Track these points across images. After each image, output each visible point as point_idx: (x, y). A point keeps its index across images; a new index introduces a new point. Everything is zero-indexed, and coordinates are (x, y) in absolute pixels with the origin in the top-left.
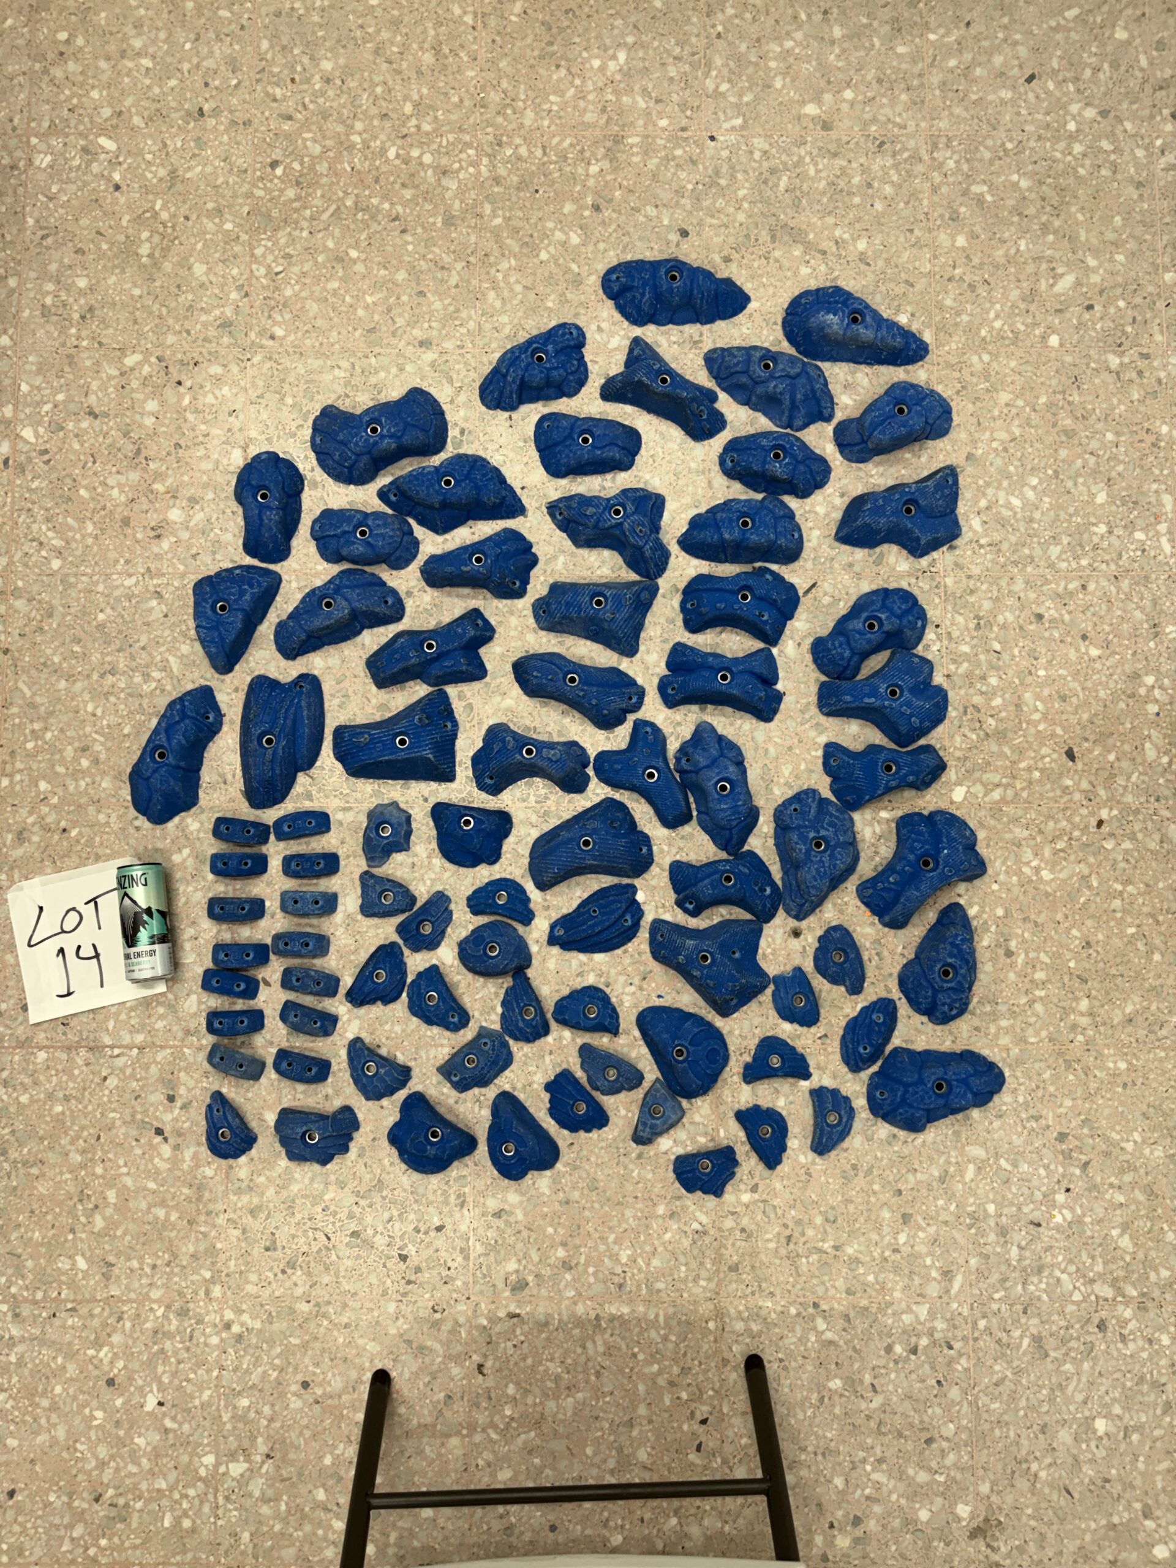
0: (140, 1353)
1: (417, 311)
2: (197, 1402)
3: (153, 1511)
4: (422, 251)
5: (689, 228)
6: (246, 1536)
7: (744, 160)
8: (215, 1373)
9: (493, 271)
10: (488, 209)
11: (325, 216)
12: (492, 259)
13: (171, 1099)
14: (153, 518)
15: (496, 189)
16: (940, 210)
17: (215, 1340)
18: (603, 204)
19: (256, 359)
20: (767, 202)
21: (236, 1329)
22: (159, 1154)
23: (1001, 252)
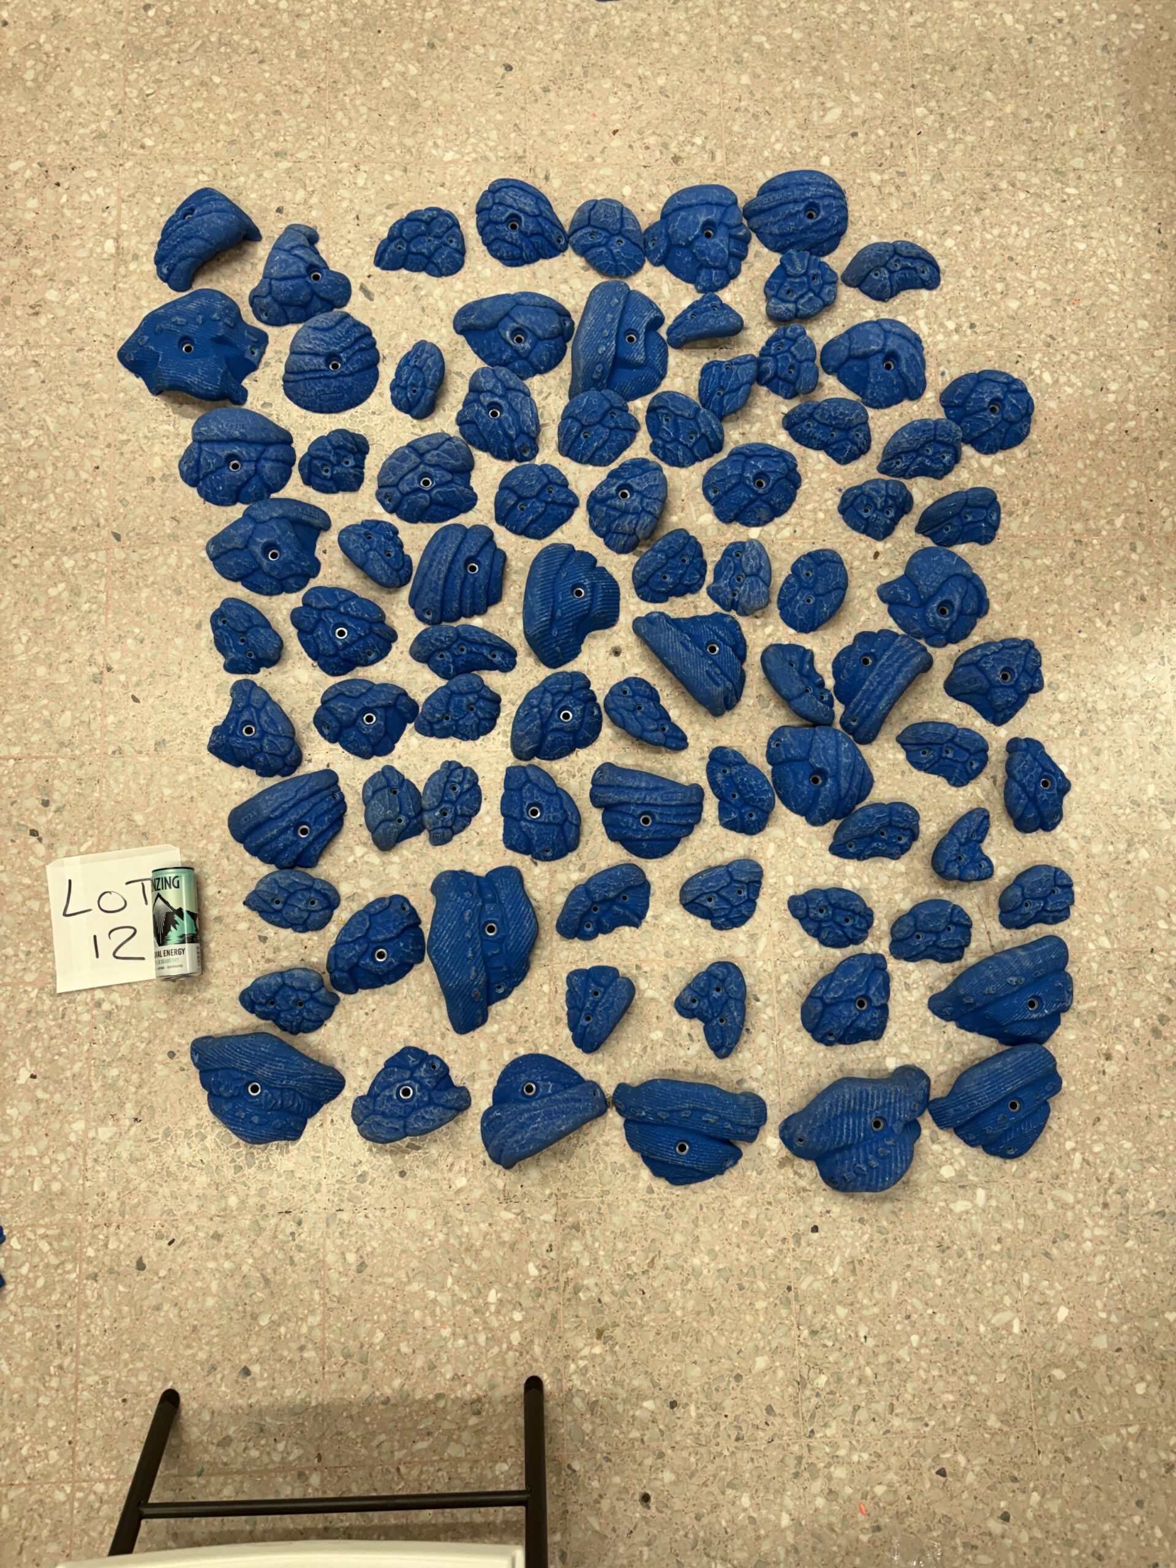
0: (14, 1031)
1: (273, 127)
2: (68, 1074)
3: (24, 1177)
4: (277, 77)
5: (513, 64)
6: (113, 1195)
7: (559, 10)
8: (86, 1047)
9: (341, 95)
10: (336, 44)
11: (191, 50)
12: (340, 86)
13: (46, 803)
14: (32, 298)
15: (344, 30)
16: (727, 55)
17: (86, 1017)
18: (436, 42)
19: (128, 165)
20: (578, 44)
21: (106, 1006)
22: (33, 853)
23: (779, 89)
